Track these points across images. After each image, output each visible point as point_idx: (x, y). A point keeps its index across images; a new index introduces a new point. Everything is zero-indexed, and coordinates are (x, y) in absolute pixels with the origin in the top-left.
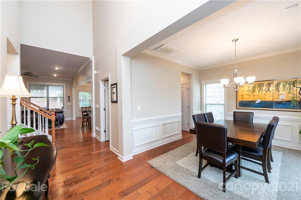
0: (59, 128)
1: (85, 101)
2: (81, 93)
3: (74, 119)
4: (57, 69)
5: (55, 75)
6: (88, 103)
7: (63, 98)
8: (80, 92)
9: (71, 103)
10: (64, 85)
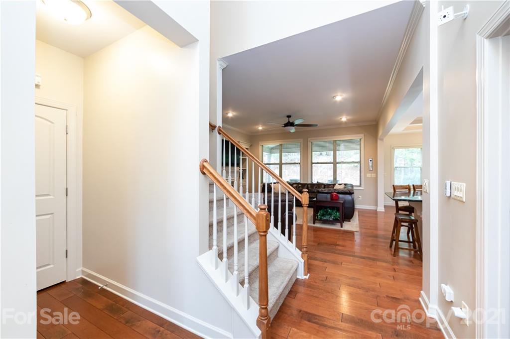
0: (342, 227)
1: (412, 171)
2: (398, 152)
3: (381, 209)
4: (339, 98)
5: (344, 119)
6: (418, 175)
7: (360, 162)
8: (396, 150)
9: (375, 174)
10: (361, 136)
